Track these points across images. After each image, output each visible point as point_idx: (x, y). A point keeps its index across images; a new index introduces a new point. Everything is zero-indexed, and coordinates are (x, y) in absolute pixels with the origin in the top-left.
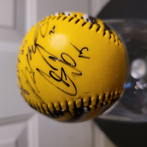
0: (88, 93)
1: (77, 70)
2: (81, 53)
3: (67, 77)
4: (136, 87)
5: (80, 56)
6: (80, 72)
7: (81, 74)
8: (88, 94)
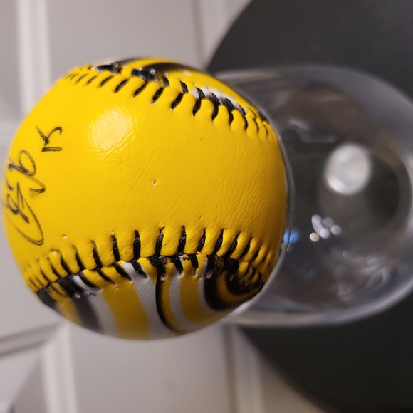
0: (64, 235)
1: (37, 181)
2: (47, 141)
3: (24, 202)
4: (313, 237)
5: (44, 150)
6: (41, 184)
7: (43, 190)
8: (65, 237)
